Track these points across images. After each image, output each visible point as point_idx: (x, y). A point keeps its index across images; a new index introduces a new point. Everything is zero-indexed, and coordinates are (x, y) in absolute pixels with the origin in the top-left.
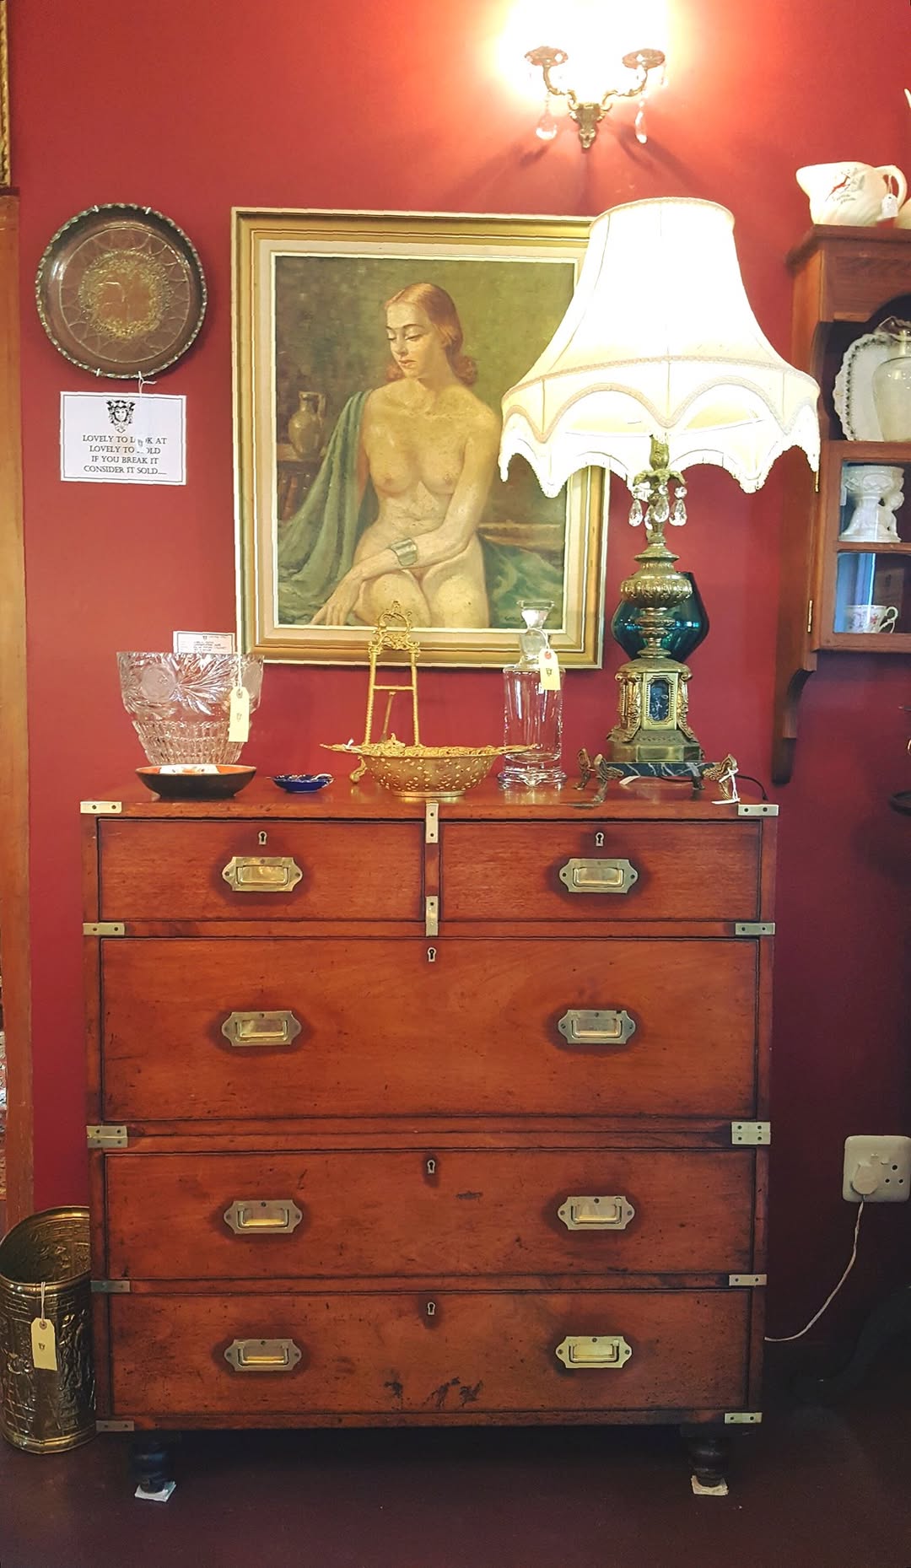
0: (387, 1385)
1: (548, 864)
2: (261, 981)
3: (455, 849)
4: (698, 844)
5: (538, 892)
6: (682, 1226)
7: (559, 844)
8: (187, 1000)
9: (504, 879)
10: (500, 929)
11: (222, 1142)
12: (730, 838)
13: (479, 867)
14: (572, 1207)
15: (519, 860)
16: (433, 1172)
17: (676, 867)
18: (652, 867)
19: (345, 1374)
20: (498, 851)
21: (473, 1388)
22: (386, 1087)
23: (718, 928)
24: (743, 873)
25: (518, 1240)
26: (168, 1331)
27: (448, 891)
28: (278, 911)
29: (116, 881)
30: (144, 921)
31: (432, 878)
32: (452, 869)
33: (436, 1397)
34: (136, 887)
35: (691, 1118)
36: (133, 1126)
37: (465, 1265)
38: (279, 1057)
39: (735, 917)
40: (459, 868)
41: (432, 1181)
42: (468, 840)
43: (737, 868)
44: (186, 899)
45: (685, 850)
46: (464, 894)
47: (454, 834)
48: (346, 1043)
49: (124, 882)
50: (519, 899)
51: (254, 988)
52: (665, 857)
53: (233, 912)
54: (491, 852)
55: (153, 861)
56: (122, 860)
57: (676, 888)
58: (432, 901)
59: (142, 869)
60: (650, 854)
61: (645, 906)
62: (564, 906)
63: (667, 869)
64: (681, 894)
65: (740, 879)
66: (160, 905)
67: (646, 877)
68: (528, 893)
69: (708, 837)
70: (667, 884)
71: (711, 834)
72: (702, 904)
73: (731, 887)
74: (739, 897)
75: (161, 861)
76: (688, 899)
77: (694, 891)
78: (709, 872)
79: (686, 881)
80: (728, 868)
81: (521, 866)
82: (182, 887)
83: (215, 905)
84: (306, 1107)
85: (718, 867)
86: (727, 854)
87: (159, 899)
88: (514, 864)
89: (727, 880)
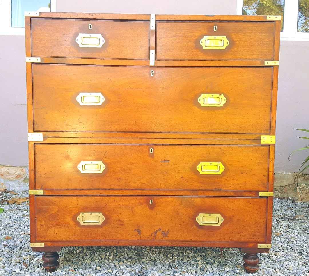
1: (196, 38)
2: (90, 81)
3: (161, 32)
4: (252, 30)
5: (192, 49)
7: (200, 30)
9: (179, 44)
10: (177, 63)
11: (77, 140)
12: (264, 28)
13: (170, 39)
14: (202, 166)
15: (185, 37)
17: (243, 39)
18: (235, 39)
20: (177, 33)
21: (166, 232)
23: (258, 63)
24: (268, 41)
27: (158, 48)
28: (96, 55)
29: (37, 42)
30: (47, 57)
31: (153, 44)
32: (160, 40)
34: (45, 44)
37: (163, 186)
39: (265, 58)
40: (163, 39)
42: (167, 28)
43: (266, 40)
44: (63, 49)
45: (247, 33)
46: (165, 50)
47: (161, 26)
49: (40, 42)
50: (184, 52)
51: (88, 84)
52: (240, 35)
53: (80, 55)
54: (175, 33)
55: (50, 34)
56: (40, 34)
57: (243, 48)
58: (152, 52)
59: (46, 37)
60: (234, 34)
61: (232, 54)
62: (201, 54)
63: (240, 40)
64: (245, 50)
65: (267, 44)
66: (53, 51)
67: (232, 43)
68: (188, 49)
69: (255, 28)
70: (240, 46)
71: (257, 27)
72: (253, 53)
73: (264, 47)
74: (266, 51)
75: (53, 35)
76: (248, 52)
77: (250, 49)
78: (255, 41)
79: (247, 44)
80: (263, 40)
81: (186, 39)
82: (61, 45)
83: (73, 52)
84: (107, 128)
85: (259, 39)
86: (262, 34)
87: (53, 49)
88: (183, 38)
89: (262, 44)
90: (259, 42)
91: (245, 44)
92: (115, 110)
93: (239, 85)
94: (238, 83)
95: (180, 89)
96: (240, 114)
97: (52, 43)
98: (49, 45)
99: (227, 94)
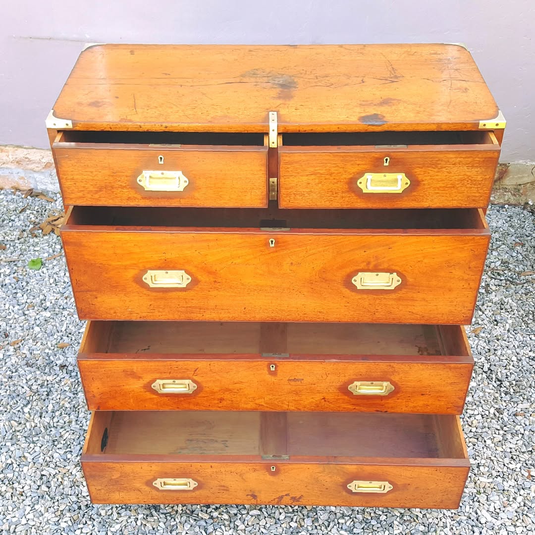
1: (351, 176)
3: (288, 168)
4: (455, 164)
5: (342, 193)
7: (358, 165)
9: (320, 185)
12: (478, 159)
13: (304, 178)
14: (357, 386)
15: (331, 174)
16: (274, 370)
17: (437, 177)
18: (420, 178)
20: (317, 169)
22: (245, 308)
24: (482, 180)
27: (283, 192)
28: (175, 202)
29: (70, 183)
32: (286, 180)
33: (276, 500)
34: (84, 187)
39: (472, 205)
40: (291, 178)
41: (274, 374)
42: (297, 162)
43: (479, 178)
44: (116, 194)
45: (445, 167)
46: (294, 194)
47: (287, 159)
49: (75, 184)
50: (330, 196)
52: (430, 172)
53: (148, 202)
54: (312, 169)
55: (92, 172)
56: (72, 171)
57: (435, 190)
59: (85, 177)
60: (420, 170)
61: (413, 200)
62: (359, 201)
63: (431, 179)
64: (438, 193)
65: (480, 184)
66: (100, 197)
67: (415, 184)
68: (336, 193)
69: (462, 159)
70: (430, 188)
71: (464, 158)
72: (451, 199)
73: (472, 189)
74: (477, 195)
75: (97, 173)
76: (443, 196)
77: (447, 192)
78: (458, 180)
79: (443, 185)
80: (472, 178)
81: (332, 178)
82: (112, 187)
83: (135, 198)
84: (197, 316)
85: (466, 177)
86: (473, 169)
87: (99, 194)
88: (327, 177)
89: (471, 185)
90: (466, 181)
91: (438, 185)
92: (210, 293)
93: (426, 261)
94: (424, 257)
95: (322, 266)
96: (424, 300)
97: (96, 185)
98: (91, 188)
99: (404, 273)
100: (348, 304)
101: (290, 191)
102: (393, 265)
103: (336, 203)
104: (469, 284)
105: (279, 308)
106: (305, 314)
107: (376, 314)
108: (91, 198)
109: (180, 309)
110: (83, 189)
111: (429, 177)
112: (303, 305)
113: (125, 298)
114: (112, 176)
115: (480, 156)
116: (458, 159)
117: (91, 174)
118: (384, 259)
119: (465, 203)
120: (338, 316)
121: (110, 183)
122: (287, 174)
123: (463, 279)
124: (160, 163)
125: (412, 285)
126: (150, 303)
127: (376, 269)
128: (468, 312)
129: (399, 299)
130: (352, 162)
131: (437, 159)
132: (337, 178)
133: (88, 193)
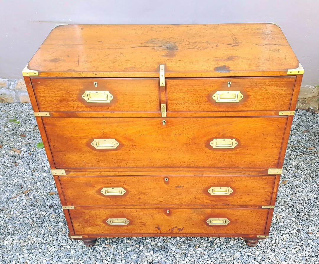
0: (155, 228)
1: (208, 93)
2: (103, 130)
3: (172, 88)
4: (269, 85)
5: (204, 102)
6: (248, 194)
7: (213, 86)
8: (77, 135)
9: (191, 98)
10: (189, 114)
11: (98, 174)
12: (283, 82)
13: (181, 94)
14: (212, 190)
15: (197, 92)
16: (167, 181)
17: (259, 93)
18: (249, 93)
19: (143, 226)
20: (189, 89)
21: (181, 229)
22: (150, 160)
23: (273, 113)
24: (285, 95)
25: (195, 197)
26: (88, 217)
27: (169, 102)
28: (105, 109)
29: (42, 99)
30: (56, 112)
31: (163, 98)
32: (171, 95)
33: (170, 230)
34: (50, 101)
35: (254, 168)
36: (66, 169)
37: (179, 203)
38: (113, 152)
39: (279, 109)
40: (174, 94)
41: (167, 183)
42: (177, 85)
43: (284, 93)
44: (70, 105)
45: (263, 87)
46: (176, 103)
47: (171, 83)
48: (135, 148)
49: (45, 99)
50: (196, 105)
51: (100, 132)
52: (255, 90)
53: (89, 109)
54: (186, 89)
55: (55, 92)
56: (43, 92)
57: (258, 101)
58: (163, 106)
59: (51, 95)
60: (249, 89)
61: (245, 107)
62: (214, 107)
63: (255, 94)
64: (260, 102)
65: (284, 97)
66: (61, 107)
67: (246, 97)
68: (200, 103)
69: (274, 83)
70: (255, 99)
71: (275, 82)
72: (267, 105)
73: (280, 100)
74: (282, 103)
75: (57, 92)
76: (262, 104)
77: (265, 102)
78: (272, 95)
79: (262, 98)
80: (280, 93)
81: (197, 94)
82: (68, 101)
83: (82, 107)
84: (123, 165)
85: (276, 93)
86: (280, 88)
87: (60, 105)
88: (195, 93)
89: (279, 97)
90: (276, 95)
91: (260, 98)
92: (130, 152)
93: (251, 132)
94: (250, 130)
95: (193, 135)
96: (250, 154)
97: (58, 99)
98: (55, 102)
99: (239, 139)
100: (208, 157)
101: (173, 101)
102: (232, 134)
103: (200, 108)
104: (276, 145)
105: (170, 159)
106: (184, 163)
107: (224, 162)
108: (55, 107)
109: (113, 161)
110: (50, 102)
111: (254, 93)
112: (183, 158)
113: (82, 155)
114: (67, 94)
115: (284, 81)
116: (271, 83)
117: (54, 93)
118: (228, 131)
119: (276, 108)
120: (203, 164)
121: (66, 98)
122: (172, 92)
123: (272, 142)
124: (95, 86)
125: (244, 146)
126: (96, 158)
127: (223, 137)
128: (276, 160)
129: (237, 154)
130: (209, 85)
131: (259, 83)
132: (201, 94)
133: (54, 104)
